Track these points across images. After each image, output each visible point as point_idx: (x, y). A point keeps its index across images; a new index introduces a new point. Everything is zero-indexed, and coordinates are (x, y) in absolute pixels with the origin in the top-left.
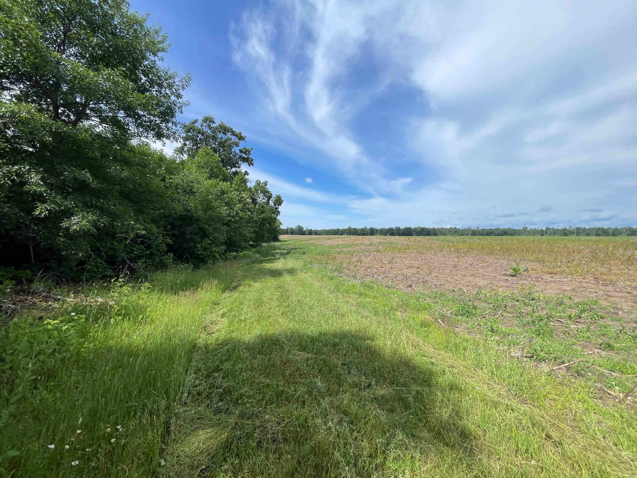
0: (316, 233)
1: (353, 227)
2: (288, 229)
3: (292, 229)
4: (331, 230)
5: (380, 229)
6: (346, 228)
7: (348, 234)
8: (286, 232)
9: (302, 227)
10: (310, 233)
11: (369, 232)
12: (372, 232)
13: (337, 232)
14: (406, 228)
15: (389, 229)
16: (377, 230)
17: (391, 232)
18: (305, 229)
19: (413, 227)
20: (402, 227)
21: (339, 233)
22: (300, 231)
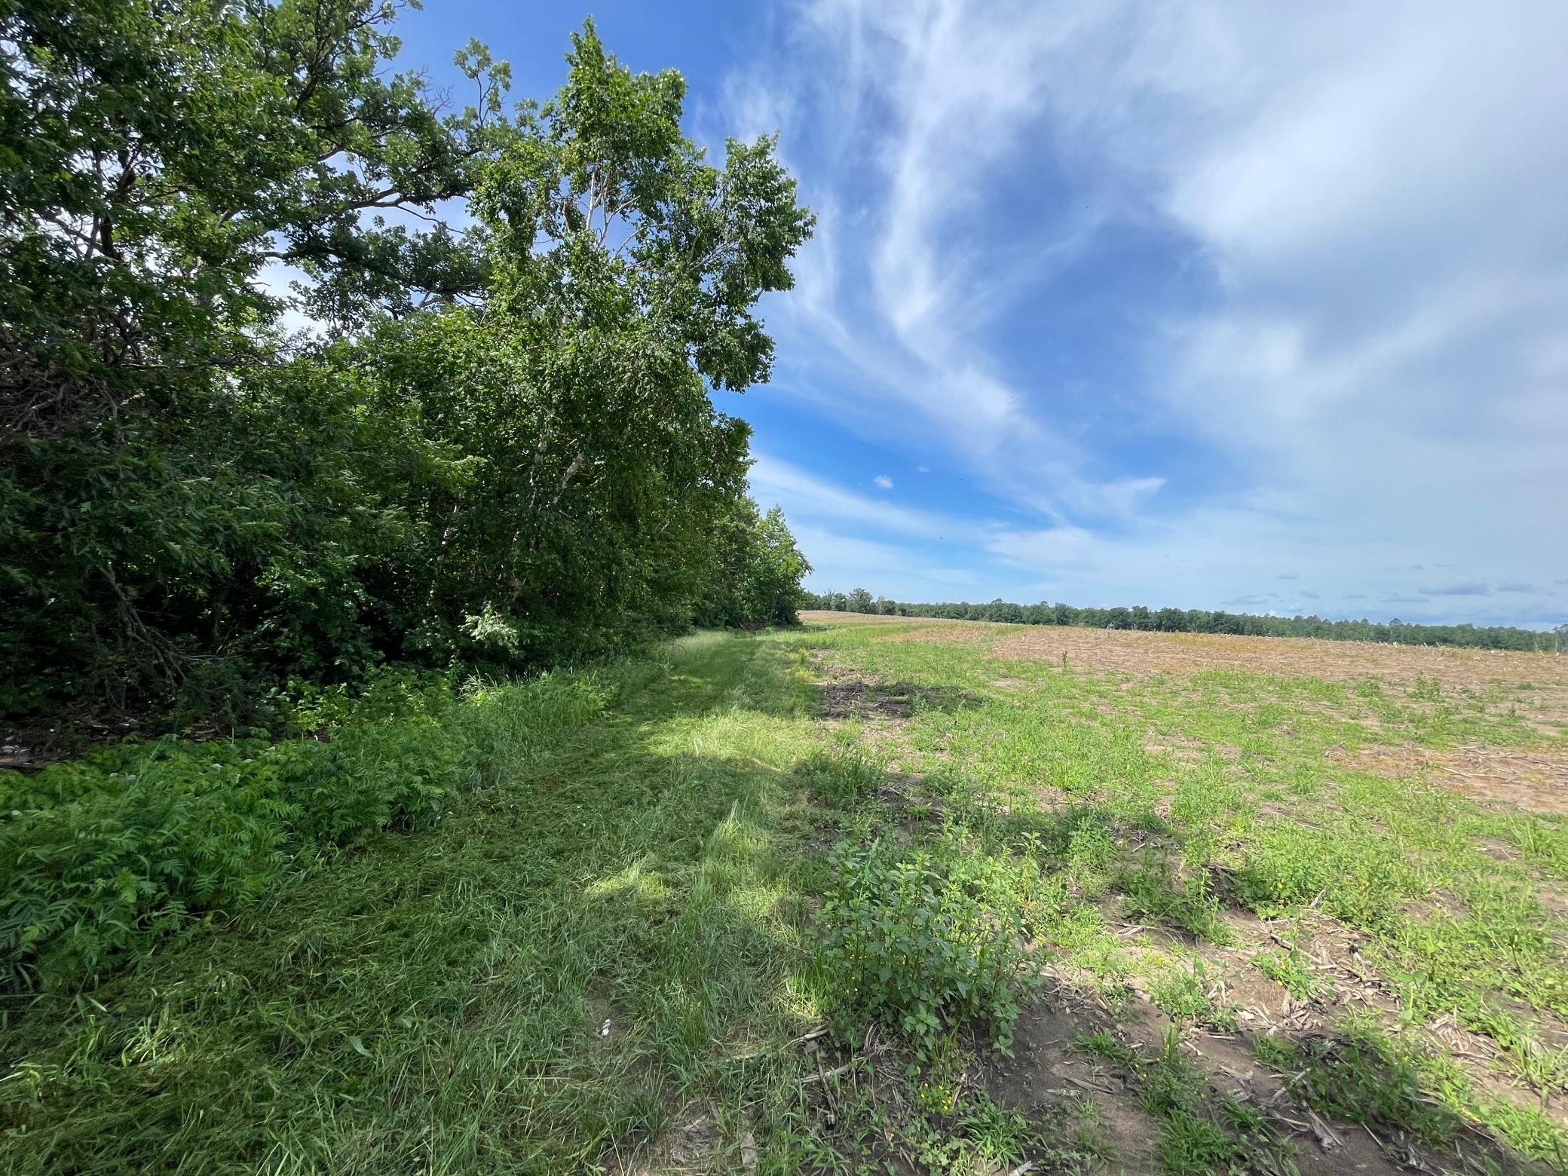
0: (906, 610)
1: (1006, 601)
2: (830, 596)
3: (840, 597)
4: (943, 608)
5: (1086, 611)
6: (987, 602)
7: (992, 618)
8: (824, 604)
9: (868, 594)
10: (890, 610)
11: (1054, 617)
12: (1064, 617)
13: (960, 612)
14: (1166, 610)
15: (1113, 610)
16: (1077, 614)
17: (1120, 620)
18: (874, 600)
19: (1185, 609)
20: (1155, 608)
21: (968, 616)
22: (864, 605)
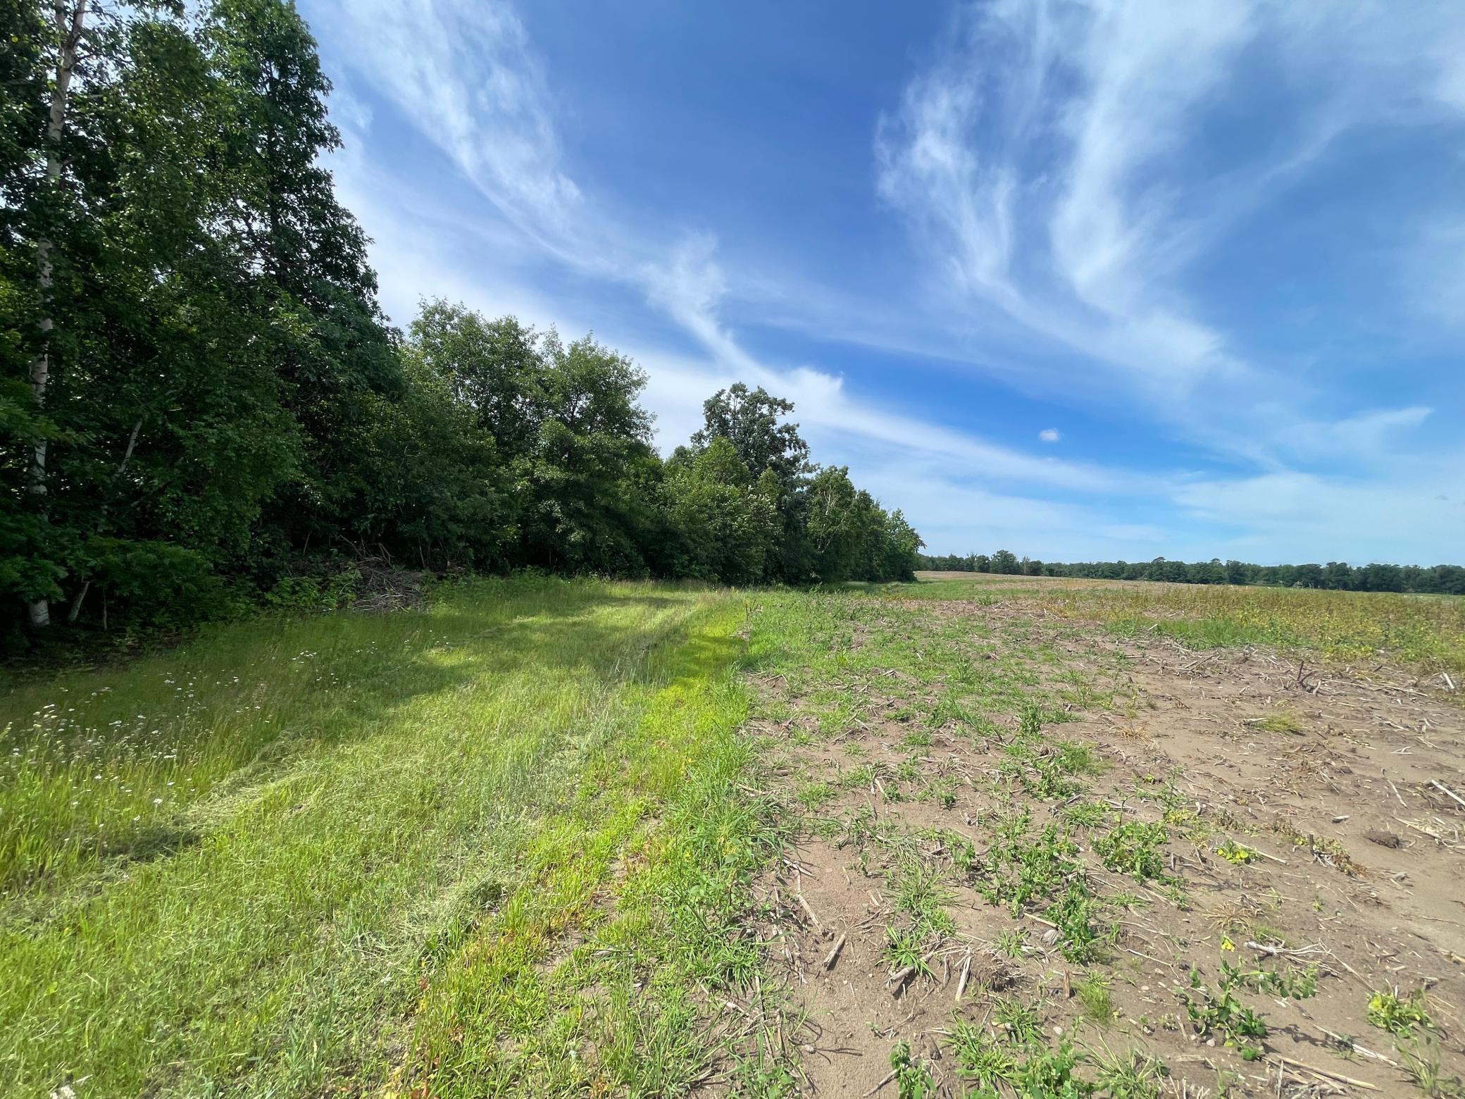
0: (1054, 571)
1: (1172, 559)
2: (973, 558)
3: (983, 559)
4: (1099, 565)
5: (1268, 568)
6: (1149, 559)
7: (1151, 577)
9: (1012, 555)
10: (1036, 569)
11: (1226, 575)
12: (1236, 575)
13: (1118, 572)
15: (1301, 566)
16: (1255, 571)
17: (1311, 577)
18: (1019, 560)
21: (1124, 575)
22: (1006, 565)
